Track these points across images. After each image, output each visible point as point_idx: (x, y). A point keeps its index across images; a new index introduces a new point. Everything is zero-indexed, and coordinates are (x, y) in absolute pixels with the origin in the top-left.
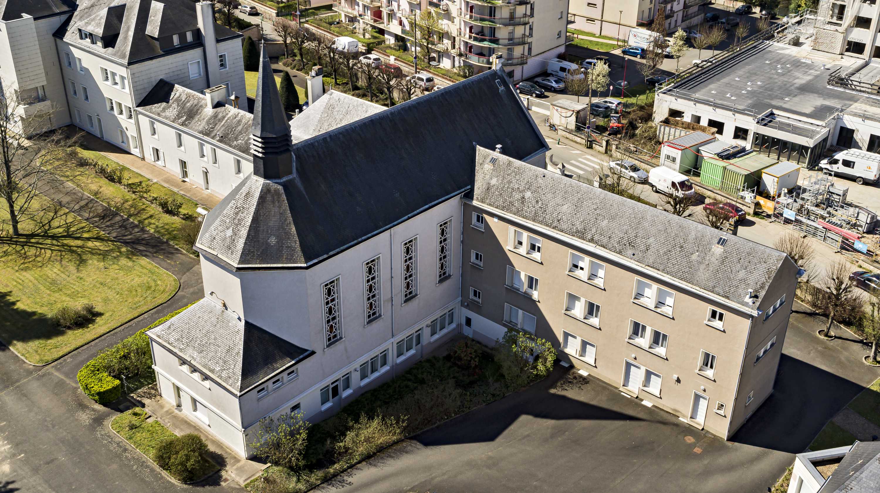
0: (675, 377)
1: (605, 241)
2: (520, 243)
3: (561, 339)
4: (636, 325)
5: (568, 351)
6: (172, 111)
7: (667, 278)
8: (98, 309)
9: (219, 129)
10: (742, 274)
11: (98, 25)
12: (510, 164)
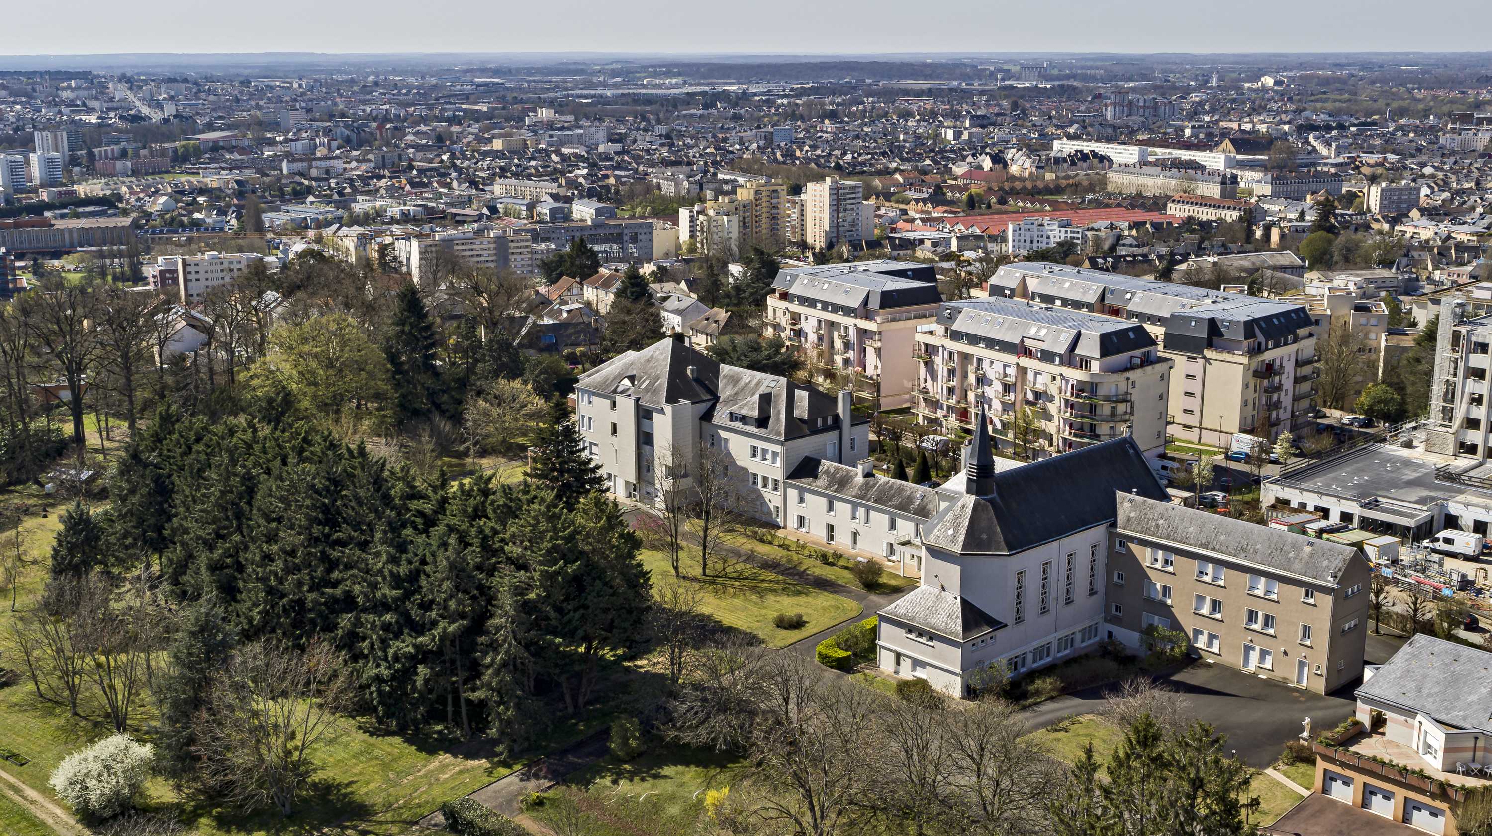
0: (1282, 649)
1: (1224, 549)
2: (1156, 560)
3: (1191, 636)
4: (1251, 613)
5: (1198, 645)
6: (822, 481)
7: (1271, 570)
8: (804, 619)
9: (872, 493)
10: (1325, 563)
11: (753, 409)
12: (1144, 502)
